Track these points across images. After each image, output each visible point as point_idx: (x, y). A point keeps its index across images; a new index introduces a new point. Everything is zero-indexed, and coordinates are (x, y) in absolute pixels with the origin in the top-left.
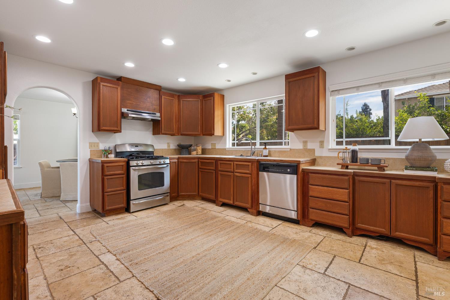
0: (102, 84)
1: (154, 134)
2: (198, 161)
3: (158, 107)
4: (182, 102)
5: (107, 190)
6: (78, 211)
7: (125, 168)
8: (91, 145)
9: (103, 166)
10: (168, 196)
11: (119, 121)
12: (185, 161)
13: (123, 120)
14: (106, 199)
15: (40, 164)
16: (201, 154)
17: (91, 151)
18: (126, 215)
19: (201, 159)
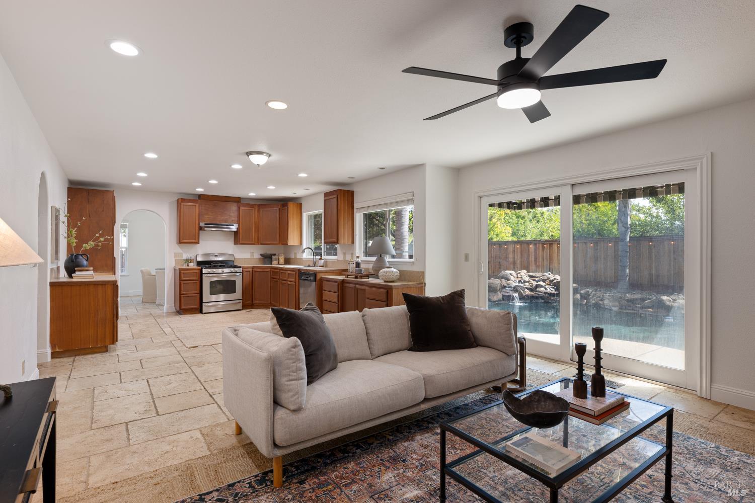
0: (182, 204)
1: (235, 244)
2: (271, 271)
3: (237, 218)
4: (261, 211)
5: (182, 292)
6: (165, 310)
7: (198, 275)
8: (176, 255)
9: (180, 273)
10: (240, 302)
11: (197, 234)
12: (259, 270)
13: (201, 232)
14: (182, 299)
15: (142, 271)
16: (283, 263)
17: (175, 260)
18: (200, 316)
19: (273, 269)
